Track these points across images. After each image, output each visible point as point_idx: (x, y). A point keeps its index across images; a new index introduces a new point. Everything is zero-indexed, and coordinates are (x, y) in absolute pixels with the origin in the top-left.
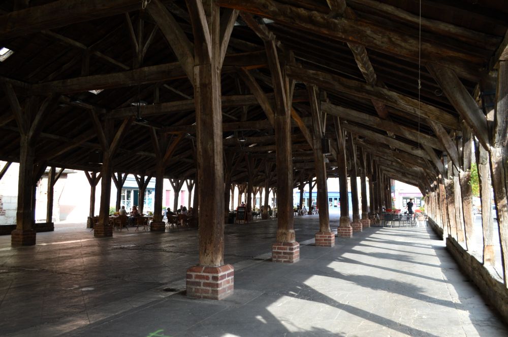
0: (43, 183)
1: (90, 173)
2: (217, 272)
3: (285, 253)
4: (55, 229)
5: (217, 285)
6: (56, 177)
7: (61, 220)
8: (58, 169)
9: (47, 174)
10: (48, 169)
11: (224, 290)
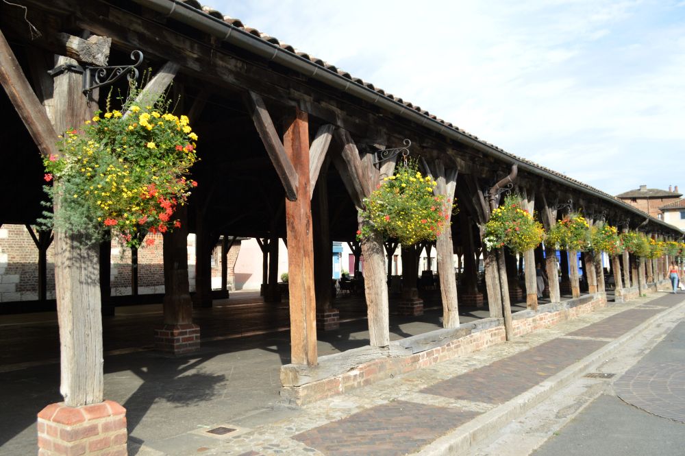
0: (218, 251)
1: (261, 239)
2: (324, 312)
3: (408, 308)
4: (230, 297)
5: (324, 321)
6: (229, 245)
7: (237, 290)
8: (231, 238)
9: (221, 240)
10: (222, 237)
11: (330, 325)
